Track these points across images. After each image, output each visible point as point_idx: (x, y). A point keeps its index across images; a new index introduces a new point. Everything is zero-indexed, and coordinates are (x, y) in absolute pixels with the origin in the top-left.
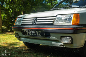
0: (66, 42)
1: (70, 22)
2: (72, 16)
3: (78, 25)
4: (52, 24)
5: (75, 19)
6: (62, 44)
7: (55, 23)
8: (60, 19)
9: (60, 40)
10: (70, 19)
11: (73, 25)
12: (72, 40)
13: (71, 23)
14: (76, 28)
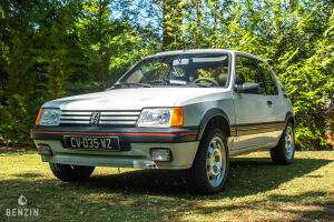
0: (160, 158)
1: (166, 122)
2: (171, 112)
3: (181, 127)
4: (133, 126)
5: (176, 117)
6: (153, 163)
7: (140, 124)
8: (150, 117)
9: (148, 155)
10: (167, 115)
11: (173, 127)
12: (171, 155)
13: (169, 125)
14: (179, 133)
